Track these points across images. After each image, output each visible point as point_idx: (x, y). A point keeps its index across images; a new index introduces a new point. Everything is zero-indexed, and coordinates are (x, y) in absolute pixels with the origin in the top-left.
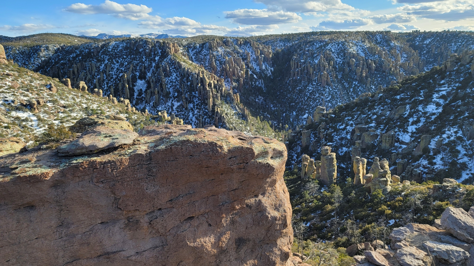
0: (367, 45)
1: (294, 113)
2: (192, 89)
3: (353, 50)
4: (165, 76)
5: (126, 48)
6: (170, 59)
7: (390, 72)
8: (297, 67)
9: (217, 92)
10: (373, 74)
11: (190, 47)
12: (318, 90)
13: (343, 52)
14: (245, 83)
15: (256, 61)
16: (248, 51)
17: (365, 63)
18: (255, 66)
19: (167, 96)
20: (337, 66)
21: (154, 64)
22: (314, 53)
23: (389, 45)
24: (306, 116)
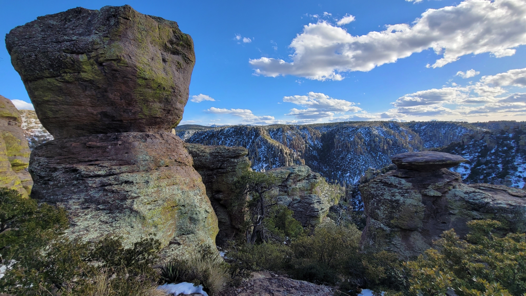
0: (385, 129)
1: (340, 172)
2: (274, 156)
3: (376, 132)
4: (258, 148)
5: (234, 131)
6: (261, 137)
7: (403, 147)
8: (339, 143)
9: (291, 158)
10: (391, 148)
11: (271, 131)
12: (355, 158)
13: (369, 133)
14: (306, 152)
15: (311, 139)
16: (306, 132)
17: (385, 141)
18: (310, 142)
19: (259, 160)
20: (366, 143)
21: (251, 141)
22: (350, 134)
23: (399, 130)
24: (348, 174)
